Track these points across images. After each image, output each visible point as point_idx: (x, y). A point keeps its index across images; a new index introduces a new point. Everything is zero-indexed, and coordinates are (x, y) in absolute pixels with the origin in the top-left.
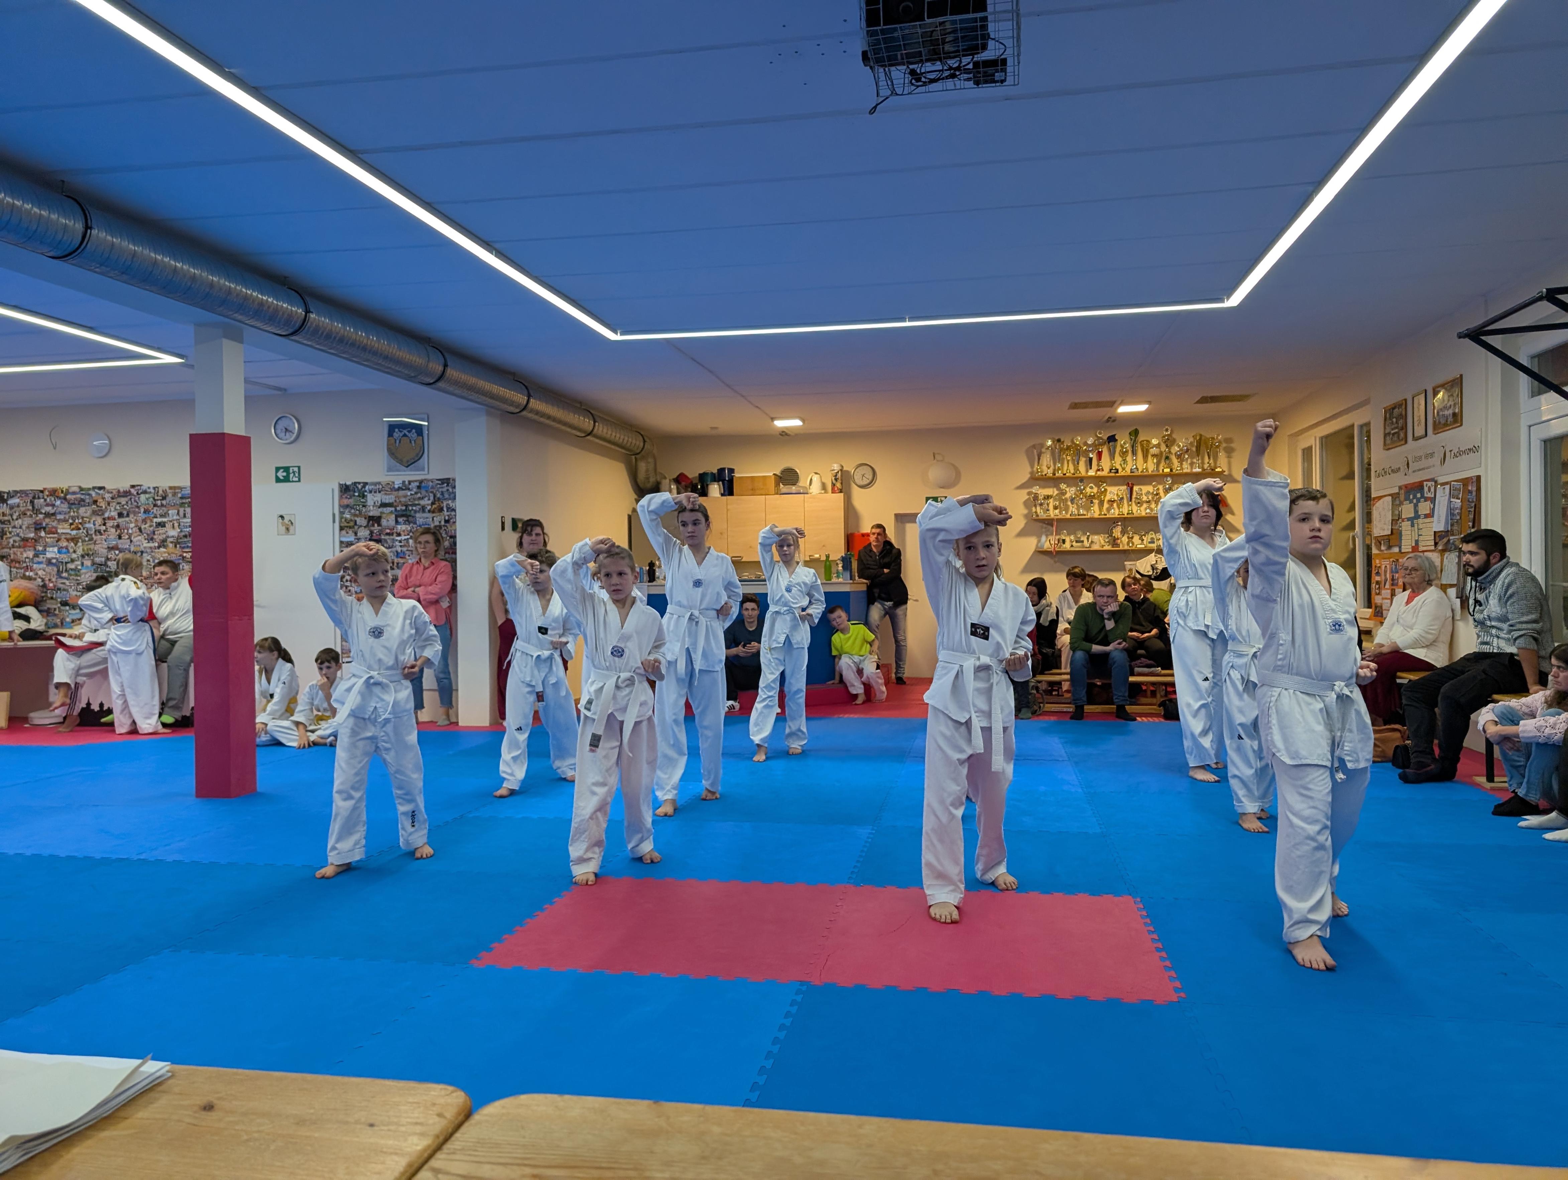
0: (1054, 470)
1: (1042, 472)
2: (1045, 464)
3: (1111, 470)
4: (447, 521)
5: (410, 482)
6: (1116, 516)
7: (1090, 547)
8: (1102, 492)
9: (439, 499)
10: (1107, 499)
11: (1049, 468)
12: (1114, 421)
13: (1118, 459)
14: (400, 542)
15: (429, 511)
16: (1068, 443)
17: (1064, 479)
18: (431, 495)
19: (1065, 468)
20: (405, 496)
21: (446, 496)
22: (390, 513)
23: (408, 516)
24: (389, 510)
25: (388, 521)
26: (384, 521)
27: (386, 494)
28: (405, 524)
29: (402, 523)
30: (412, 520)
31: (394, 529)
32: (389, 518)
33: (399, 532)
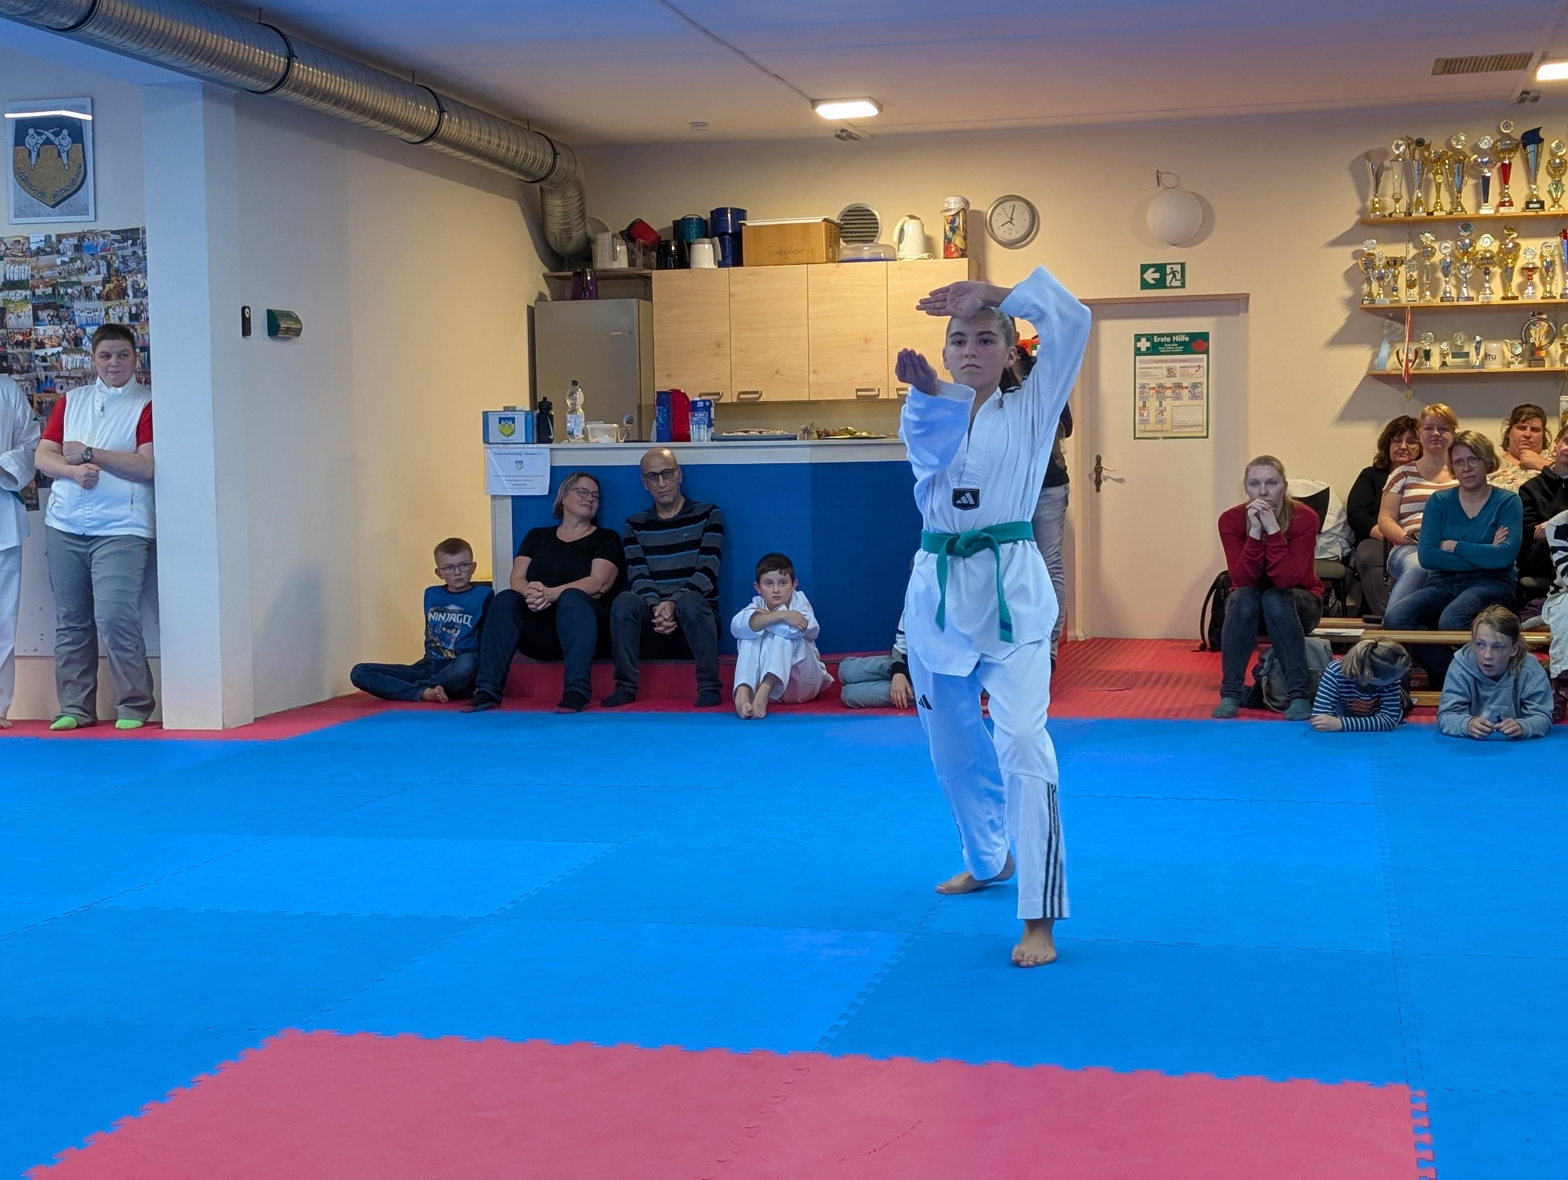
0: (1409, 206)
1: (1383, 209)
2: (1390, 192)
3: (1528, 204)
4: (134, 317)
5: (60, 238)
6: (1538, 300)
7: (1482, 365)
8: (1510, 251)
9: (117, 270)
10: (1520, 263)
11: (1397, 201)
12: (1536, 99)
13: (1544, 180)
14: (44, 359)
15: (99, 297)
16: (1437, 147)
17: (1430, 223)
18: (102, 263)
19: (1433, 200)
20: (52, 267)
21: (133, 265)
22: (21, 300)
23: (57, 307)
24: (21, 295)
25: (20, 317)
26: (10, 318)
27: (13, 262)
28: (52, 322)
29: (47, 322)
30: (66, 315)
31: (30, 334)
32: (22, 311)
33: (41, 340)
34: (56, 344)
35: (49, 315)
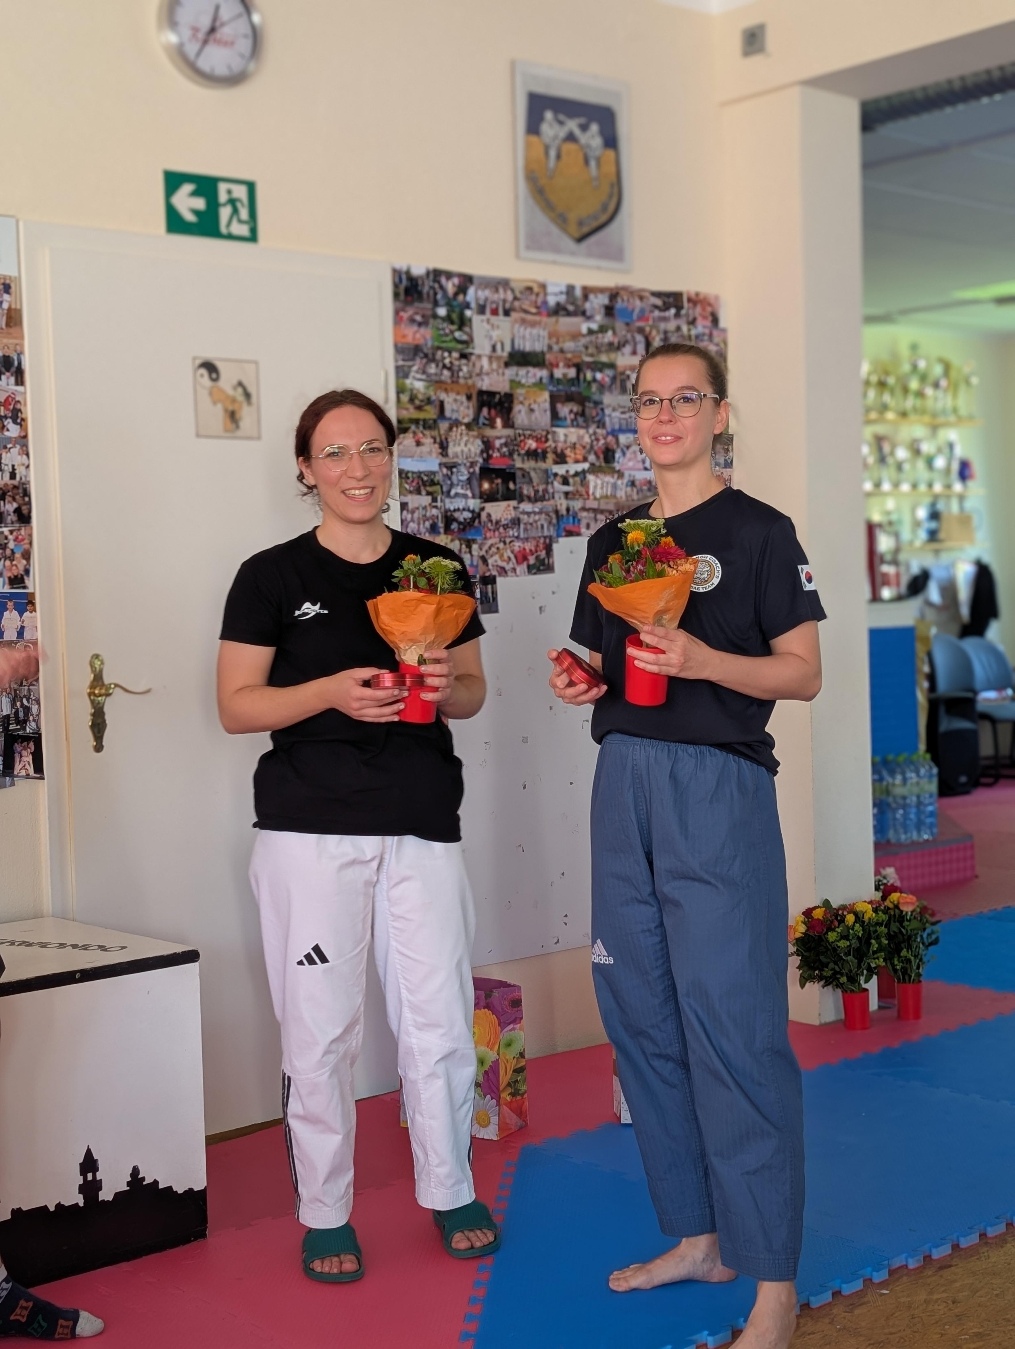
5: (586, 292)
18: (639, 338)
22: (535, 385)
23: (581, 400)
24: (535, 375)
25: (532, 410)
26: (520, 412)
27: (523, 321)
28: (575, 423)
29: (569, 422)
30: (594, 413)
31: (547, 440)
32: (535, 402)
33: (562, 451)
34: (580, 457)
35: (571, 411)
